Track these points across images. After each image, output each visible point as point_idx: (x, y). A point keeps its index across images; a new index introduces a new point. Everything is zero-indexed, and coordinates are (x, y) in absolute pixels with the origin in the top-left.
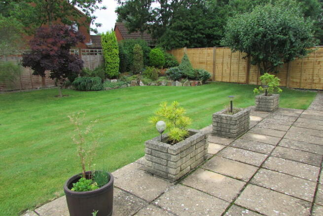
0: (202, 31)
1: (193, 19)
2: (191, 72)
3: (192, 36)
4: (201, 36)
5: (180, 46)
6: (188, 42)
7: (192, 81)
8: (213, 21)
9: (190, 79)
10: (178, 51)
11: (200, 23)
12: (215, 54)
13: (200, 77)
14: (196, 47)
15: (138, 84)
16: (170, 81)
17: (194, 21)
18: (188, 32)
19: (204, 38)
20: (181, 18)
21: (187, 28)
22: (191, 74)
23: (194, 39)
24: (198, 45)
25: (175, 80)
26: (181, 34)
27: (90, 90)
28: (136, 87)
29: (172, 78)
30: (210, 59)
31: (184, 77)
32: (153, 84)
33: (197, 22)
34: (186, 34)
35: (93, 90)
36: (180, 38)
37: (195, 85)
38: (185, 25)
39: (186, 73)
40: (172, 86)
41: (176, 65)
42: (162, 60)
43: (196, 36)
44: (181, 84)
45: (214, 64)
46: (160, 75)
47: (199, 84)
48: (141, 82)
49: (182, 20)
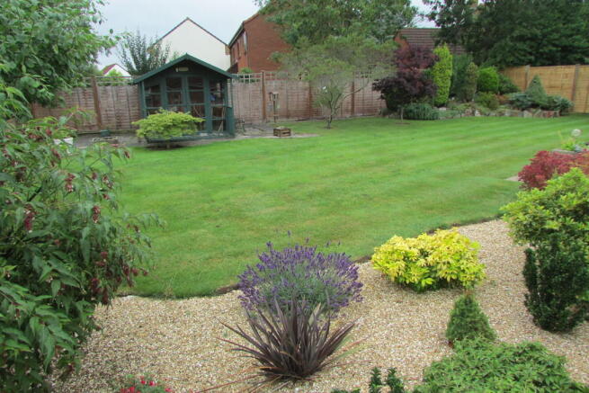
0: (557, 42)
1: (544, 25)
2: (543, 99)
3: (541, 50)
4: (554, 49)
5: (520, 63)
6: (533, 58)
7: (545, 112)
8: (573, 26)
9: (544, 108)
10: (516, 71)
11: (553, 31)
12: (577, 75)
13: (556, 107)
14: (543, 65)
15: (473, 113)
16: (516, 111)
17: (545, 27)
18: (533, 44)
19: (557, 51)
20: (525, 24)
21: (533, 38)
22: (544, 102)
23: (542, 54)
24: (547, 63)
25: (523, 110)
26: (525, 47)
27: (424, 119)
28: (471, 117)
29: (518, 107)
30: (568, 82)
31: (535, 106)
32: (493, 114)
33: (549, 29)
34: (531, 47)
35: (427, 119)
36: (522, 53)
37: (550, 116)
38: (531, 33)
39: (537, 101)
40: (519, 118)
41: (513, 90)
42: (496, 83)
43: (546, 50)
44: (531, 114)
45: (574, 88)
46: (501, 103)
47: (555, 115)
48: (477, 112)
49: (526, 27)
